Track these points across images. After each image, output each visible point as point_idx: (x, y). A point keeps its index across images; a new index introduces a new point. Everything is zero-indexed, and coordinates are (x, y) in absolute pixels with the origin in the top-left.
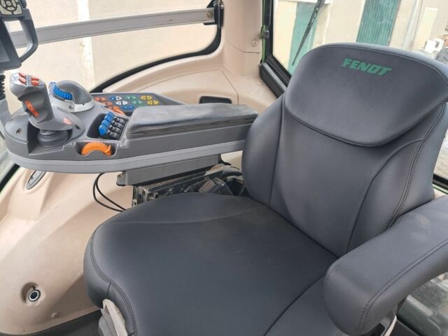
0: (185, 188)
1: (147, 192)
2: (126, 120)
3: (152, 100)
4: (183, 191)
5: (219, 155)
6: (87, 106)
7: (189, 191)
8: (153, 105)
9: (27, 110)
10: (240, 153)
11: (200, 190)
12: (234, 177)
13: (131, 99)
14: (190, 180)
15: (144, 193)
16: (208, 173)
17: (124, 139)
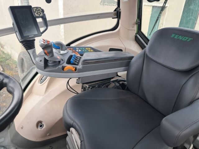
0: (102, 86)
1: (88, 86)
2: (81, 58)
3: (90, 50)
4: (102, 87)
5: (117, 73)
6: (65, 52)
7: (104, 87)
8: (91, 52)
9: (45, 53)
10: (126, 72)
11: (108, 87)
12: (123, 82)
13: (82, 49)
14: (105, 82)
15: (86, 87)
16: (112, 80)
17: (80, 65)
